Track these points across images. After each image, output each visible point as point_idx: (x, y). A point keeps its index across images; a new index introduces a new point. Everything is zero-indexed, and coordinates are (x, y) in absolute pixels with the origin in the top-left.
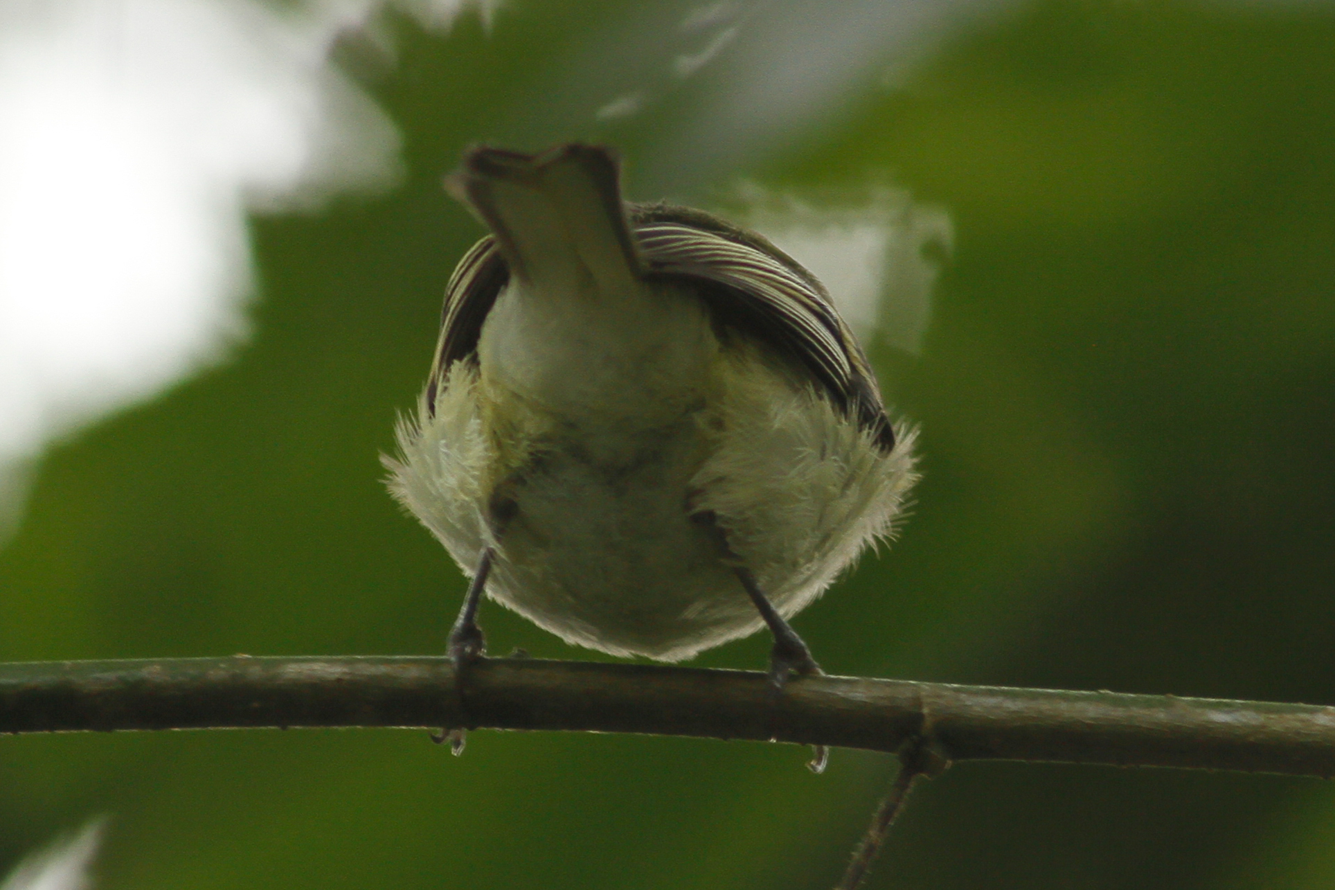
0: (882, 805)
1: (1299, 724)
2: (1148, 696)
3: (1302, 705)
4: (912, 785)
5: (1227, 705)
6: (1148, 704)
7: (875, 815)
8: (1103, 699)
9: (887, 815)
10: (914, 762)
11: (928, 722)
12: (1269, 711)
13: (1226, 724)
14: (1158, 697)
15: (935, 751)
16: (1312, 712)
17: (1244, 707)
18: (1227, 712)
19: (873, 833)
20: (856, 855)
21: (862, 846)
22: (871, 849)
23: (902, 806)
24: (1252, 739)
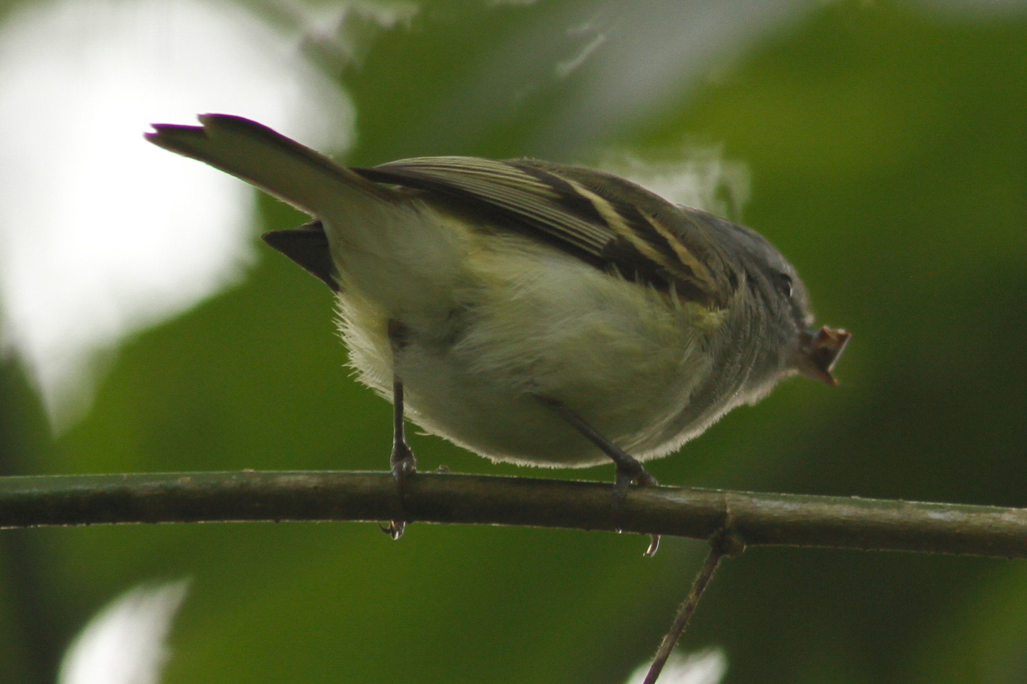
0: (698, 577)
1: (991, 521)
2: (886, 501)
3: (993, 507)
4: (719, 563)
5: (941, 507)
6: (885, 507)
7: (693, 584)
8: (854, 503)
9: (702, 584)
10: (720, 547)
11: (731, 519)
12: (970, 511)
13: (940, 521)
14: (891, 501)
15: (735, 539)
16: (1001, 512)
17: (953, 508)
18: (942, 512)
19: (691, 596)
20: (679, 612)
21: (684, 606)
22: (690, 608)
23: (711, 577)
24: (958, 531)
